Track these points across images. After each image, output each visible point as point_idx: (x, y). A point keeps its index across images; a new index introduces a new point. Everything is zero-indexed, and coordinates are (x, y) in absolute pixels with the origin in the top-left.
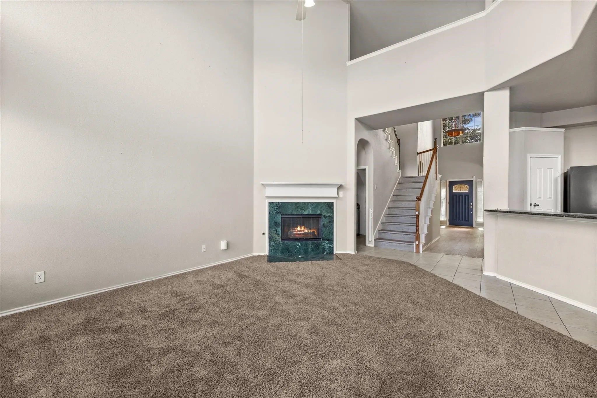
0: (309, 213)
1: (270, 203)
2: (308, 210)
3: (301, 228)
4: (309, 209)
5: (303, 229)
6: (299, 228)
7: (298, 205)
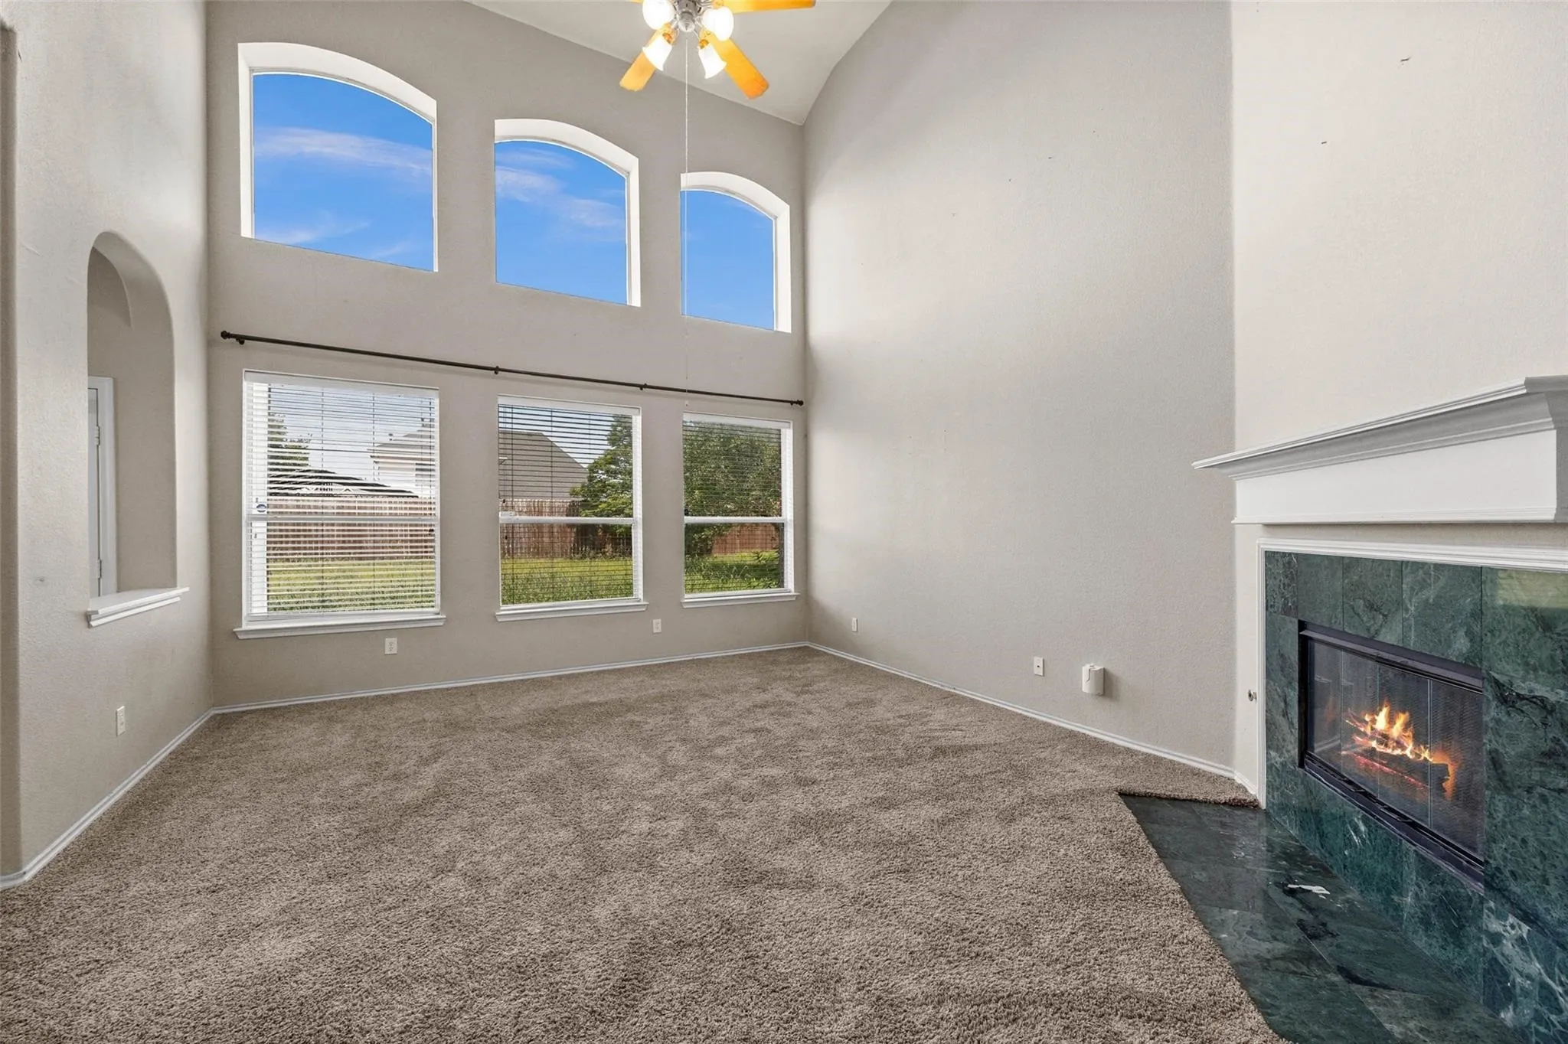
0: (1405, 637)
1: (1270, 557)
2: (1398, 617)
3: (1391, 721)
4: (1407, 610)
5: (1396, 730)
6: (1381, 721)
7: (1356, 578)
